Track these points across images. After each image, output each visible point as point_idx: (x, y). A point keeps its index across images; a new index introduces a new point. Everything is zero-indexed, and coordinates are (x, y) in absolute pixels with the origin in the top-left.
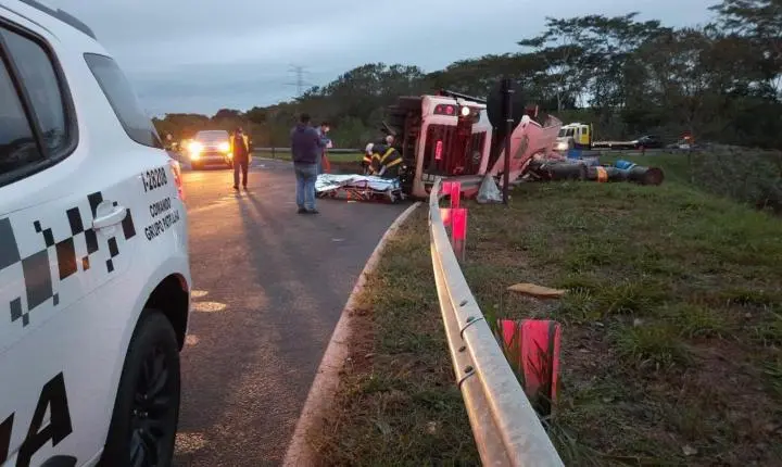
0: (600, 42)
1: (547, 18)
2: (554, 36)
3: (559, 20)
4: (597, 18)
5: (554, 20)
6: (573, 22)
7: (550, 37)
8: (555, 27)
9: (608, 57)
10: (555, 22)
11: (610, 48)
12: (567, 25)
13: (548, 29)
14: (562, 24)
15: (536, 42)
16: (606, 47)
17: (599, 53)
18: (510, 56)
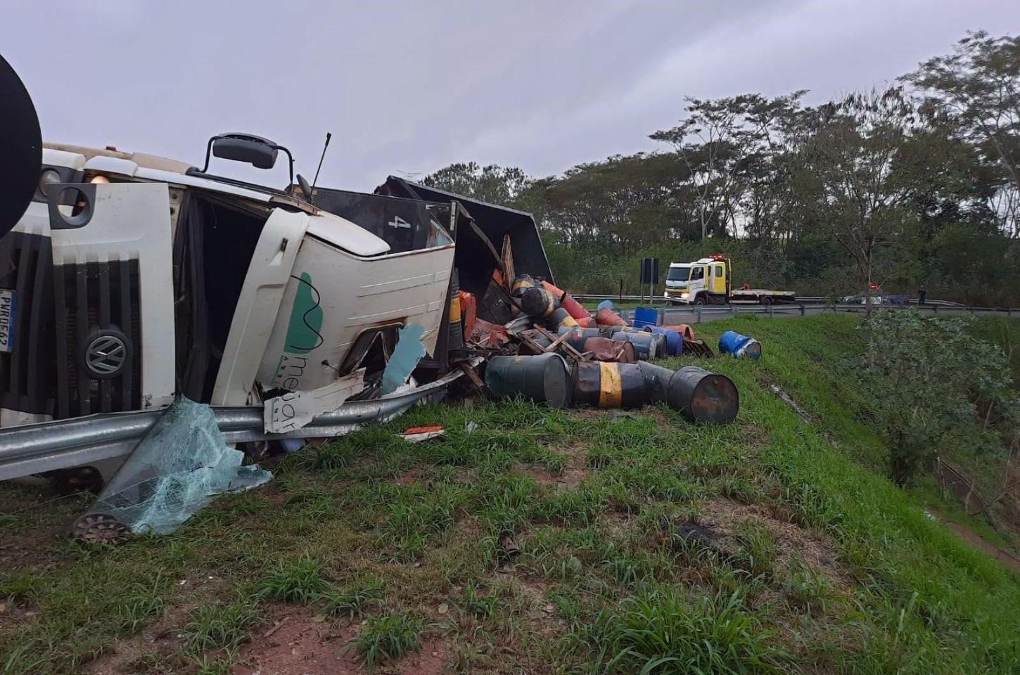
0: (759, 137)
1: (688, 99)
2: (697, 126)
3: (703, 101)
4: (753, 99)
5: (697, 102)
6: (722, 105)
7: (691, 127)
8: (697, 113)
9: (769, 159)
10: (698, 105)
11: (773, 146)
12: (714, 109)
13: (689, 115)
14: (707, 107)
15: (675, 136)
16: (767, 144)
17: (758, 154)
18: (643, 157)
